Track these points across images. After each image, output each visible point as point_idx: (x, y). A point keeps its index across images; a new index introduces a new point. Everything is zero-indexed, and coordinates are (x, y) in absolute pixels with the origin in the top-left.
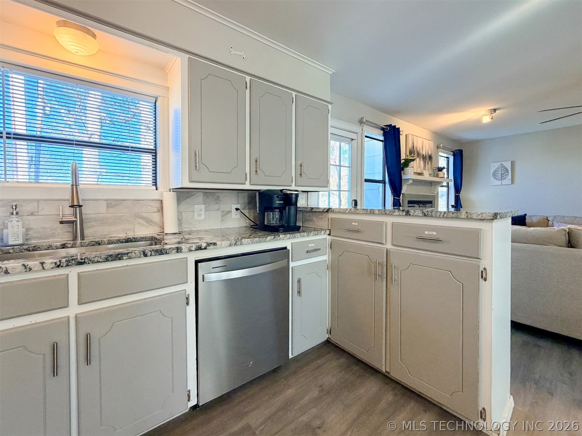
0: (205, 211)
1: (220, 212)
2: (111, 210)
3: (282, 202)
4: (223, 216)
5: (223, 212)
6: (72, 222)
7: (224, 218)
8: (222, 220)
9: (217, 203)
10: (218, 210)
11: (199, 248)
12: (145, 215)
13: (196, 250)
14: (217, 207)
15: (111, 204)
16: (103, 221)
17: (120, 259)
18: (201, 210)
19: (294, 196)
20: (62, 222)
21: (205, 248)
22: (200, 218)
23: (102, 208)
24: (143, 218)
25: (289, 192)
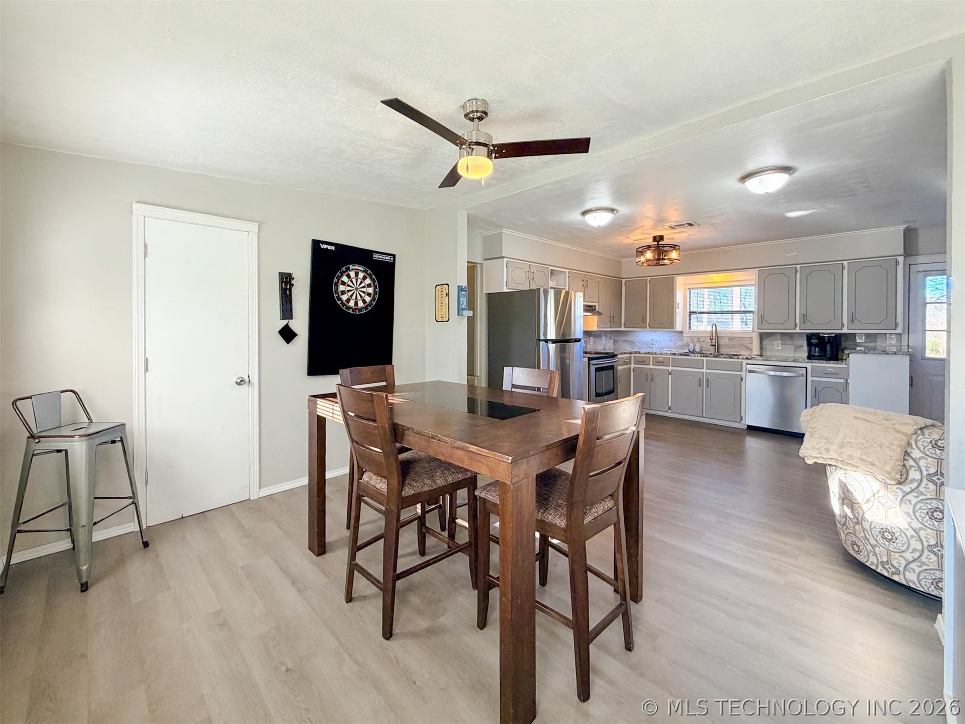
0: (782, 344)
1: (793, 346)
2: (730, 342)
3: (817, 341)
4: (796, 349)
5: (796, 346)
6: (715, 345)
7: (796, 350)
8: (795, 352)
9: (791, 340)
10: (792, 344)
11: (747, 359)
12: (746, 345)
13: (746, 359)
14: (791, 342)
15: (731, 339)
16: (727, 346)
17: (717, 357)
18: (779, 344)
19: (826, 338)
20: (711, 345)
21: (750, 359)
22: (777, 348)
23: (727, 341)
24: (745, 346)
25: (821, 335)
